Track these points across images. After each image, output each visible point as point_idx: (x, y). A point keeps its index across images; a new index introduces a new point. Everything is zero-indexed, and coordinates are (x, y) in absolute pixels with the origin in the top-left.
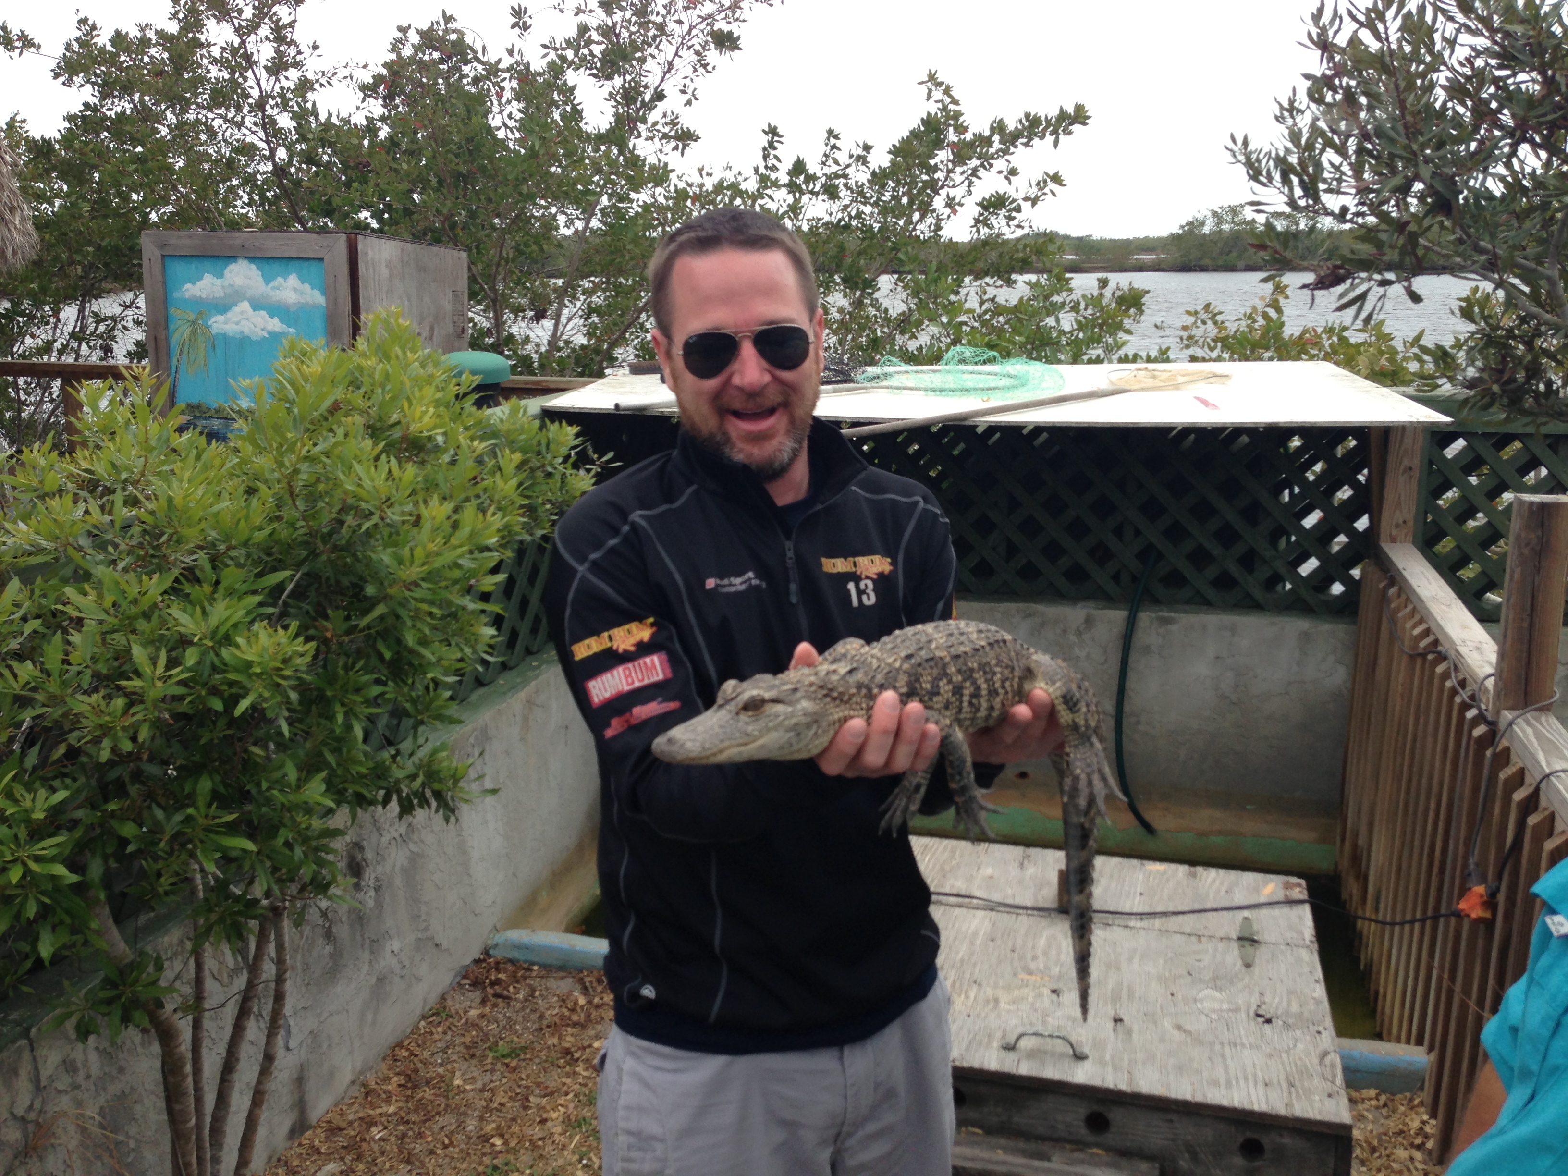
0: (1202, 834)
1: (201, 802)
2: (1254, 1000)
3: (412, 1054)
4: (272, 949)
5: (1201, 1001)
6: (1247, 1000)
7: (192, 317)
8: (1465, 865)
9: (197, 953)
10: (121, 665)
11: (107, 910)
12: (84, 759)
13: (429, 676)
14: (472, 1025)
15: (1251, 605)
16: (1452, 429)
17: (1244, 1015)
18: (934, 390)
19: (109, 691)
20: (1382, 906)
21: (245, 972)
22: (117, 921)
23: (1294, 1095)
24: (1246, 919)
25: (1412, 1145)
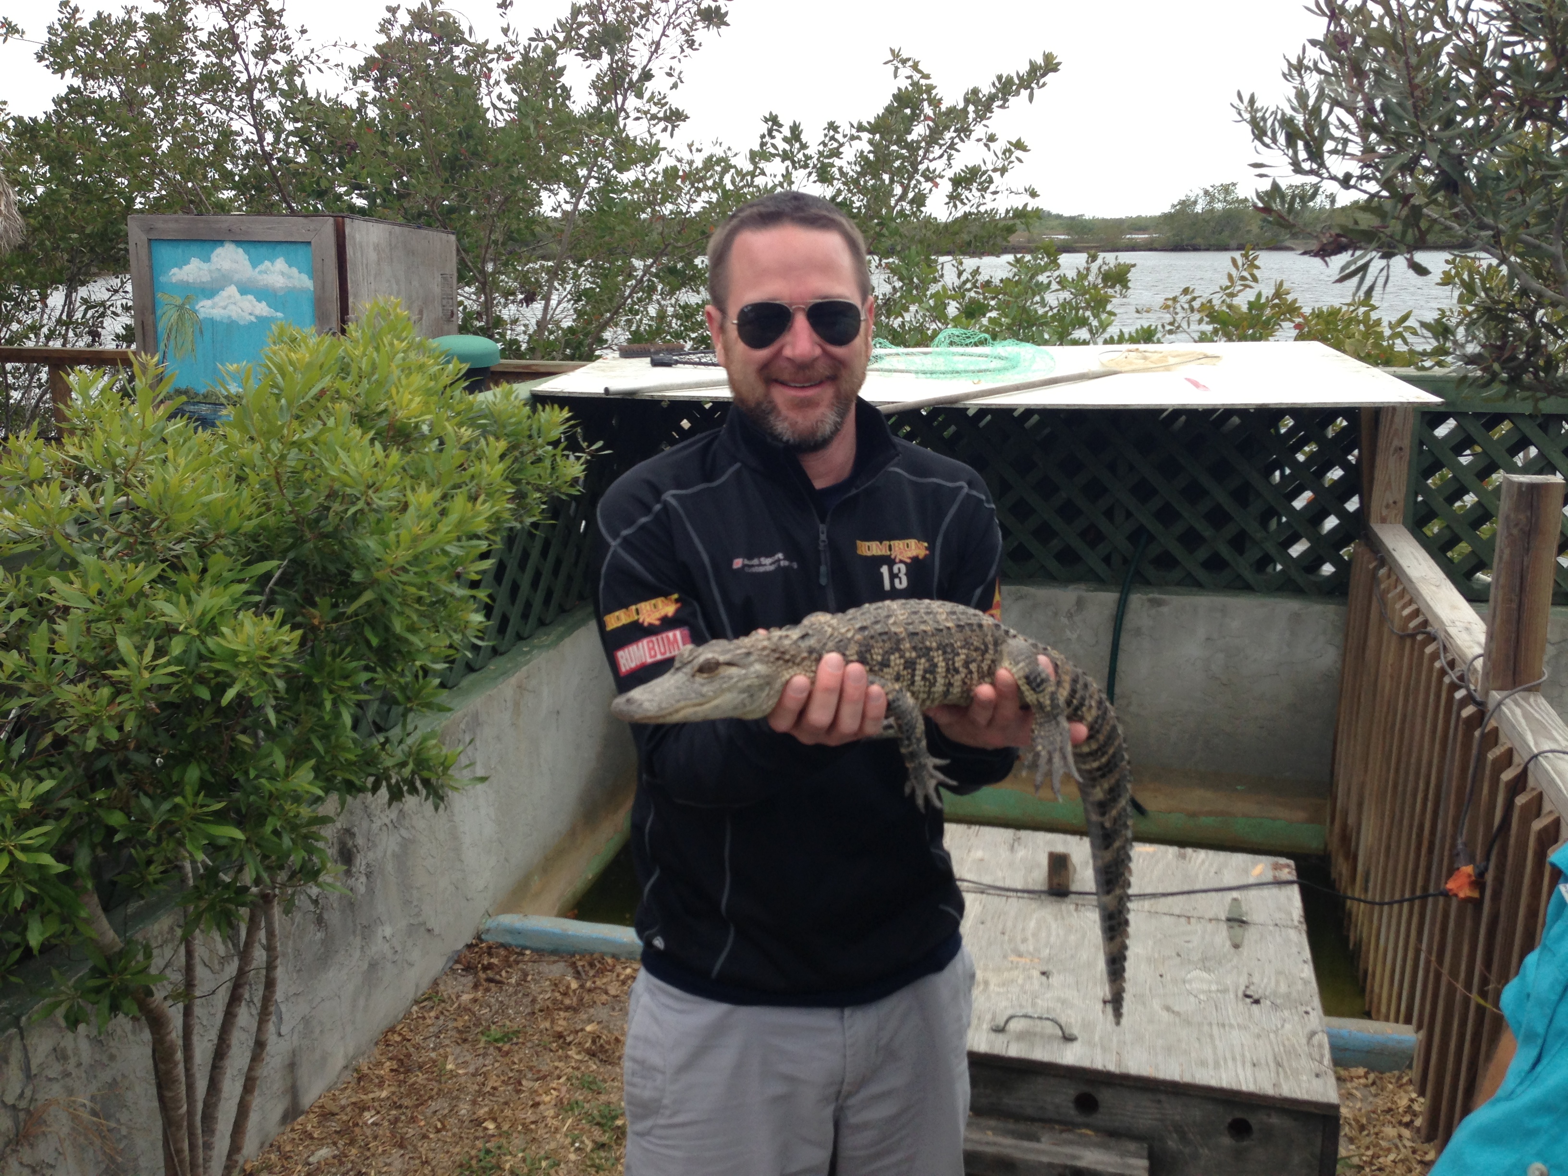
0: (1193, 815)
1: (189, 790)
2: (1243, 981)
3: (404, 1039)
4: (262, 935)
5: (1190, 981)
6: (1236, 981)
7: (179, 302)
8: (1453, 845)
9: (187, 941)
10: (108, 654)
11: (95, 899)
12: (71, 749)
13: (418, 663)
14: (464, 1009)
15: (1241, 586)
16: (1442, 409)
17: (1232, 996)
18: (925, 373)
19: (94, 680)
20: (1371, 885)
21: (236, 959)
22: (106, 909)
23: (1282, 1075)
24: (1235, 900)
25: (1400, 1123)
